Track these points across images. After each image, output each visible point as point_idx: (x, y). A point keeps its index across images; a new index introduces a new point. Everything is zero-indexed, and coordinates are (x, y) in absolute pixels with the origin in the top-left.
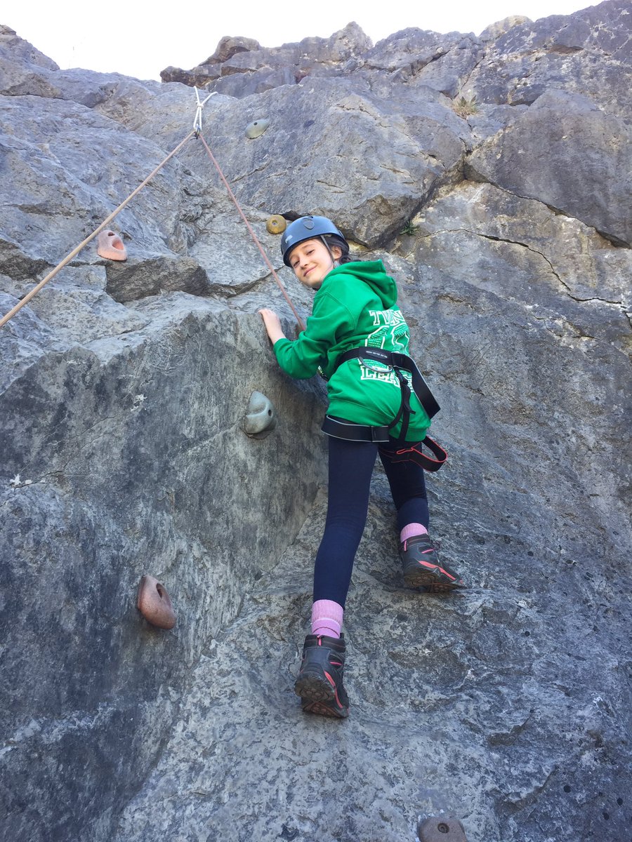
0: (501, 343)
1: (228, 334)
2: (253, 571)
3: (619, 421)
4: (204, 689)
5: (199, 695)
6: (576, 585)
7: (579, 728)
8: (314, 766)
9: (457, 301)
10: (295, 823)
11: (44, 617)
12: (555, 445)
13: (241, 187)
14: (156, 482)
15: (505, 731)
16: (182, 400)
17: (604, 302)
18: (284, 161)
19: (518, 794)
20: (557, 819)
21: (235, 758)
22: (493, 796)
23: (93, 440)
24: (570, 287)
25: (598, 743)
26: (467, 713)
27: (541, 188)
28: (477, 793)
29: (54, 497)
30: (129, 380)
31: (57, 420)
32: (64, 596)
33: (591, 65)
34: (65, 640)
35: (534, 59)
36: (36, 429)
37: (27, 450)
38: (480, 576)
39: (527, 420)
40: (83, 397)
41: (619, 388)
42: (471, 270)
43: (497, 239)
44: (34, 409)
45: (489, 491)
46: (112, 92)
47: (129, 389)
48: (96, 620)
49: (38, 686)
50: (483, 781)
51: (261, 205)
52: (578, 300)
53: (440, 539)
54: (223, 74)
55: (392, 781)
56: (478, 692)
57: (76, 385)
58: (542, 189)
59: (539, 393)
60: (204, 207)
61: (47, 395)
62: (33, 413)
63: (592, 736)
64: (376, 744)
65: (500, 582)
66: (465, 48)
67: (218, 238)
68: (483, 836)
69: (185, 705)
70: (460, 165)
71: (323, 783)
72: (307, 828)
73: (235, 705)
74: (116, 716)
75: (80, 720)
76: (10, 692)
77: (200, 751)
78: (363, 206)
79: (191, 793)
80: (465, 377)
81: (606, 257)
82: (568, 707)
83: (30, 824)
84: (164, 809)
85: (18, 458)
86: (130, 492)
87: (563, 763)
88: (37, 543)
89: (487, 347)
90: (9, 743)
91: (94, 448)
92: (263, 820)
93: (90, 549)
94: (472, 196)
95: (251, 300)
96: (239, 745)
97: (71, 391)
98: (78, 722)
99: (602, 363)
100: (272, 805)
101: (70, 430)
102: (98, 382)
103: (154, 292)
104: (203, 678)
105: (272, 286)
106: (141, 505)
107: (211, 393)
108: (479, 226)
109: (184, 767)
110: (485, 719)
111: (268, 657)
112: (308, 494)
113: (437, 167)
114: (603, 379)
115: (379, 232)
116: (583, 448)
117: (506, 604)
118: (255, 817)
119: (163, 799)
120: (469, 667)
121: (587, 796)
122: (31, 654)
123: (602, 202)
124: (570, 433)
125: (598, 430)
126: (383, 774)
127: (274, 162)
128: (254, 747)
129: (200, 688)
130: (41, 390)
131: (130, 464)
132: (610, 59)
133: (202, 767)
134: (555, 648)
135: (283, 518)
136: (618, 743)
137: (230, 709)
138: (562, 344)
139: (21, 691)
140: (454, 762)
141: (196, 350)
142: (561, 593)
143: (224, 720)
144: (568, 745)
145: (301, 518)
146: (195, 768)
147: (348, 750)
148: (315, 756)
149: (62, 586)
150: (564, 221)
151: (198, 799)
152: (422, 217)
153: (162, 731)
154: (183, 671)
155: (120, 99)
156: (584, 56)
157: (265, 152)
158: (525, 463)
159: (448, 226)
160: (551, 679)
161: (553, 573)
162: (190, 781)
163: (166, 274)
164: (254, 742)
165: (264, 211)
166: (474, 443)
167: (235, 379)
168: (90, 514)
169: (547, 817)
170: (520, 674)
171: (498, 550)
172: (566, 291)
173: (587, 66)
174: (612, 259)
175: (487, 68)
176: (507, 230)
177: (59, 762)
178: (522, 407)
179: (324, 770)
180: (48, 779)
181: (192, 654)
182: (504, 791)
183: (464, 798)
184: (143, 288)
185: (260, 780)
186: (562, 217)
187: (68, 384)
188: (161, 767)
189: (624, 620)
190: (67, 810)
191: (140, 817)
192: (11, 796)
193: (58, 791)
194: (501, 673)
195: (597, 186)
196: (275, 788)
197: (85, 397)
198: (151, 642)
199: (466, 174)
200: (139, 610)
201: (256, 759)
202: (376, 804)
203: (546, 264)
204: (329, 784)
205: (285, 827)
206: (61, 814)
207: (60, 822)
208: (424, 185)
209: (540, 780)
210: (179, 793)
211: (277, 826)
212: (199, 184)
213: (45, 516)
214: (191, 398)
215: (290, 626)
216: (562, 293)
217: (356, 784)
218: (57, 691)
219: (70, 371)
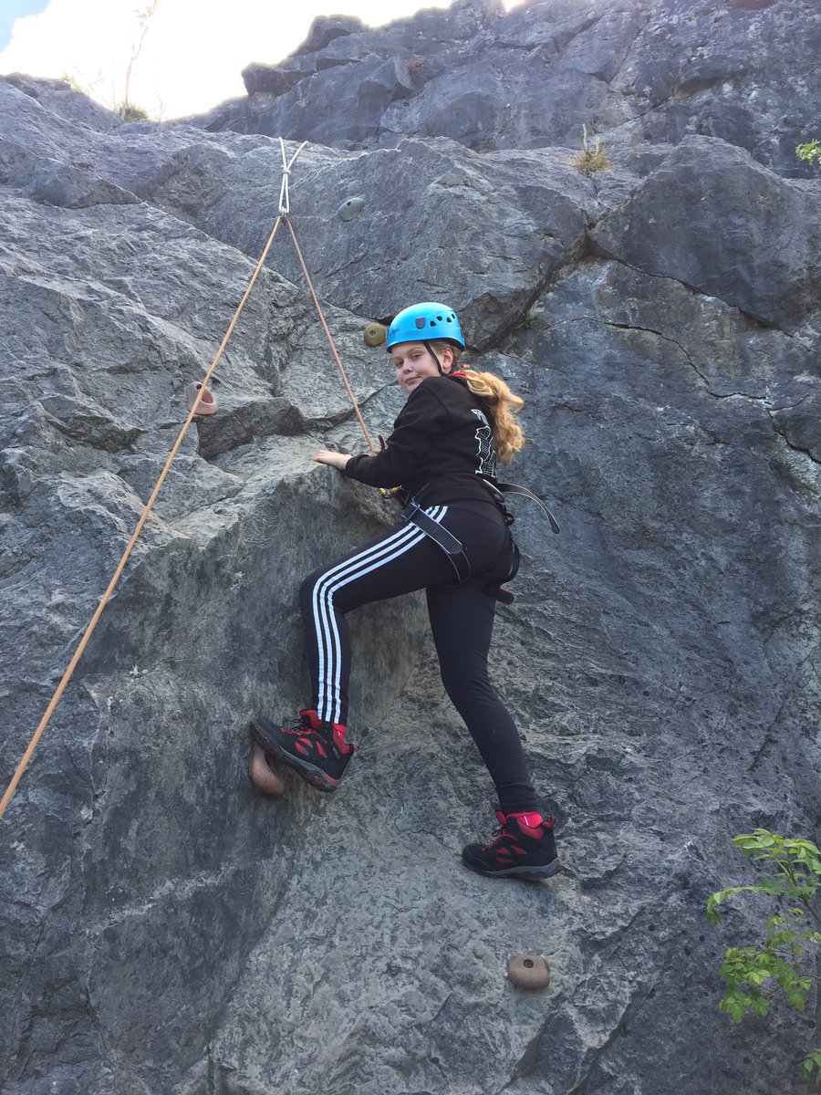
0: (623, 458)
1: (322, 492)
2: (359, 729)
3: (754, 540)
4: (315, 846)
5: (310, 852)
6: (692, 725)
7: (668, 870)
8: (414, 912)
9: (576, 411)
10: (399, 962)
11: (169, 793)
12: (681, 571)
13: (336, 283)
14: (259, 655)
15: (597, 876)
16: (278, 570)
17: (746, 397)
18: (381, 252)
19: (603, 933)
20: (640, 955)
21: (344, 906)
22: (579, 935)
23: (200, 623)
24: (708, 380)
25: (685, 885)
26: (563, 860)
27: (674, 263)
28: (564, 932)
29: (168, 683)
30: (227, 559)
31: (164, 611)
32: (185, 772)
33: (786, 23)
34: (188, 811)
35: (713, 18)
36: (147, 622)
37: (142, 642)
38: (589, 721)
39: (651, 545)
40: (186, 584)
41: (756, 501)
42: (595, 367)
43: (626, 327)
44: (144, 604)
45: (607, 627)
46: (186, 159)
47: (228, 568)
48: (213, 790)
49: (169, 852)
50: (570, 922)
51: (358, 308)
52: (717, 396)
53: (550, 684)
54: (319, 68)
55: (485, 923)
56: (576, 839)
57: (179, 575)
58: (677, 265)
59: (666, 513)
60: (295, 319)
61: (154, 588)
62: (144, 607)
63: (680, 879)
64: (473, 891)
65: (610, 727)
66: (623, 11)
67: (312, 356)
68: (566, 970)
69: (298, 861)
70: (583, 241)
71: (423, 927)
72: (409, 965)
73: (344, 859)
74: (237, 873)
75: (207, 879)
76: (147, 859)
77: (313, 901)
78: (468, 307)
79: (307, 938)
80: (584, 500)
81: (751, 342)
82: (661, 851)
83: (172, 967)
84: (284, 952)
85: (134, 651)
86: (236, 668)
87: (650, 904)
88: (158, 728)
89: (608, 465)
90: (150, 901)
91: (199, 631)
92: (370, 960)
93: (203, 727)
94: (598, 277)
95: (349, 433)
96: (348, 895)
97: (175, 581)
98: (205, 881)
99: (738, 473)
100: (379, 945)
101: (177, 618)
102: (199, 568)
103: (248, 440)
104: (314, 835)
105: (371, 413)
106: (247, 679)
107: (308, 557)
108: (606, 312)
109: (299, 915)
110: (580, 865)
111: (374, 813)
112: (415, 643)
113: (555, 247)
114: (739, 491)
115: (490, 333)
116: (714, 573)
117: (611, 750)
118: (363, 957)
119: (282, 944)
120: (569, 815)
121: (670, 933)
122: (161, 825)
123: (747, 278)
124: (699, 555)
125: (731, 551)
126: (478, 918)
127: (371, 253)
128: (362, 897)
129: (311, 845)
130: (149, 585)
131: (234, 641)
132: (811, 13)
133: (315, 915)
134: (657, 794)
135: (388, 672)
136: (704, 885)
137: (340, 863)
138: (693, 454)
139: (156, 857)
140: (544, 906)
141: (290, 517)
142: (675, 734)
143: (334, 874)
144: (656, 887)
145: (407, 669)
146: (310, 916)
147: (446, 898)
148: (416, 903)
149: (181, 764)
150: (703, 301)
151: (313, 943)
152: (540, 306)
153: (278, 885)
154: (295, 830)
155: (196, 167)
156: (778, 12)
157: (361, 240)
158: (648, 592)
159: (571, 314)
160: (648, 825)
161: (669, 713)
162: (306, 928)
163: (258, 419)
164: (361, 892)
165: (362, 316)
166: (594, 573)
167: (331, 538)
168: (201, 694)
169: (630, 953)
170: (620, 819)
171: (611, 692)
172: (704, 385)
173: (781, 26)
174: (757, 344)
175: (652, 35)
176: (637, 316)
177: (192, 915)
178: (644, 530)
179: (424, 915)
180: (184, 929)
181: (303, 814)
182: (590, 930)
183: (552, 938)
184: (235, 438)
185: (367, 925)
186: (700, 296)
187: (171, 575)
188: (279, 916)
189: (742, 759)
190: (201, 954)
191: (264, 959)
192: (155, 945)
193: (193, 939)
194: (600, 819)
195: (739, 258)
196: (380, 932)
197: (188, 583)
198: (264, 806)
199: (590, 252)
200: (251, 778)
201: (363, 907)
202: (470, 944)
203: (681, 354)
204: (429, 927)
205: (389, 966)
206: (197, 958)
207: (196, 965)
208: (540, 270)
209: (625, 920)
210: (297, 938)
211: (382, 965)
212: (288, 292)
213: (162, 703)
214: (288, 566)
215: (395, 782)
216: (700, 388)
217: (452, 927)
218: (185, 855)
219: (172, 562)
